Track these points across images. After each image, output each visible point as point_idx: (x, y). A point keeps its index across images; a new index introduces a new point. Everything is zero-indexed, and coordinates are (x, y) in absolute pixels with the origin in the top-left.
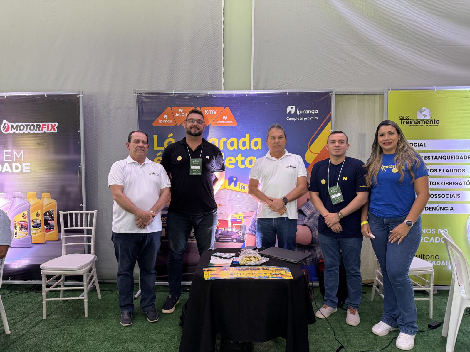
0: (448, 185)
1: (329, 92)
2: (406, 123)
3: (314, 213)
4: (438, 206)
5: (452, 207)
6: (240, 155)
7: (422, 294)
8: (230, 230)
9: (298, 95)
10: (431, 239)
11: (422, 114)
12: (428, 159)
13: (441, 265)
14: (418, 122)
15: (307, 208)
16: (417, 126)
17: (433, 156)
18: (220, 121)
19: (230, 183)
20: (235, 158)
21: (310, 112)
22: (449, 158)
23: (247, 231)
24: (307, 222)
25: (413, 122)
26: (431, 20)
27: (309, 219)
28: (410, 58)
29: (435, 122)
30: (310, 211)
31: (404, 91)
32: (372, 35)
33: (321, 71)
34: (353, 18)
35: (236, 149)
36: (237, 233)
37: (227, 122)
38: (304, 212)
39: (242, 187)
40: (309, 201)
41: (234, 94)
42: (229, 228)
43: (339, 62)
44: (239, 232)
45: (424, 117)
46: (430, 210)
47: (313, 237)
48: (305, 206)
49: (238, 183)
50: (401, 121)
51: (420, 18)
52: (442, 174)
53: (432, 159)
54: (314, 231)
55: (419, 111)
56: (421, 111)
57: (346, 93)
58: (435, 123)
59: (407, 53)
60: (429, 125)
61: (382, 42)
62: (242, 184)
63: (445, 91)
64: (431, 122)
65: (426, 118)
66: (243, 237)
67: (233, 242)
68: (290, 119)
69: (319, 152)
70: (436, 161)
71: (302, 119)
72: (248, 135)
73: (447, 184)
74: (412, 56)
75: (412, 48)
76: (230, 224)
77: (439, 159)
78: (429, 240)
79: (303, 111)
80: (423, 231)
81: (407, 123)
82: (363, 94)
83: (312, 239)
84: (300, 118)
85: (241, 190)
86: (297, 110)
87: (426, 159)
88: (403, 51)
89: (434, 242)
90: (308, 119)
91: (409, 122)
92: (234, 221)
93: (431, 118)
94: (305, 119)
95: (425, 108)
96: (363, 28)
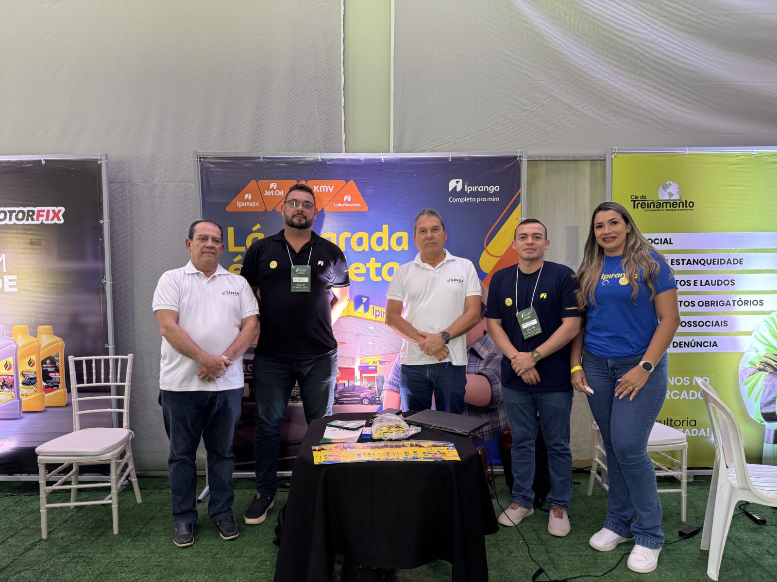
0: (709, 305)
1: (517, 157)
2: (641, 205)
3: (494, 354)
4: (693, 340)
5: (715, 342)
6: (373, 260)
7: (670, 484)
8: (358, 383)
9: (468, 161)
10: (683, 394)
11: (666, 191)
12: (676, 264)
13: (700, 435)
14: (660, 205)
15: (483, 345)
16: (659, 210)
17: (685, 260)
18: (340, 204)
19: (357, 306)
20: (366, 266)
21: (486, 188)
22: (709, 263)
23: (386, 386)
24: (483, 369)
25: (652, 205)
26: (678, 40)
27: (487, 363)
28: (646, 101)
29: (688, 204)
30: (488, 350)
31: (637, 155)
32: (585, 63)
33: (503, 122)
34: (554, 37)
35: (367, 249)
36: (370, 388)
37: (351, 205)
38: (479, 353)
39: (378, 314)
40: (487, 335)
41: (361, 159)
42: (356, 381)
43: (533, 107)
44: (372, 387)
45: (670, 197)
46: (680, 347)
47: (494, 393)
48: (481, 343)
49: (371, 306)
50: (633, 202)
51: (662, 38)
52: (699, 288)
53: (683, 264)
54: (494, 384)
55: (661, 186)
56: (665, 188)
57: (544, 159)
58: (686, 207)
59: (641, 94)
60: (678, 210)
61: (603, 76)
62: (376, 308)
63: (703, 155)
64: (681, 204)
65: (672, 198)
66: (380, 395)
67: (362, 403)
68: (454, 200)
69: (502, 255)
70: (690, 267)
71: (474, 200)
72: (385, 227)
73: (707, 305)
74: (649, 99)
75: (650, 85)
76: (357, 374)
77: (694, 264)
78: (680, 395)
79: (476, 188)
80: (671, 382)
81: (643, 206)
82: (571, 159)
83: (492, 396)
84: (471, 198)
85: (376, 318)
86: (466, 186)
87: (674, 265)
88: (635, 90)
89: (687, 398)
90: (484, 200)
91: (645, 205)
92: (364, 369)
93: (681, 198)
94: (479, 200)
95: (671, 182)
96: (571, 52)
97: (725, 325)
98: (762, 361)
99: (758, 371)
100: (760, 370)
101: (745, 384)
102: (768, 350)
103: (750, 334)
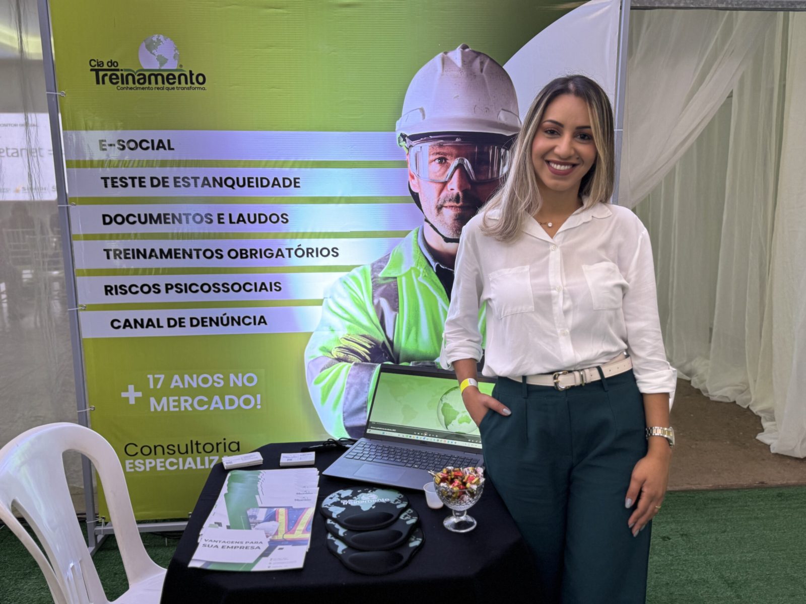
0: (247, 257)
2: (111, 79)
4: (225, 314)
5: (262, 317)
10: (214, 402)
11: (153, 54)
14: (144, 78)
16: (143, 88)
22: (241, 184)
25: (130, 78)
29: (194, 78)
46: (203, 326)
50: (94, 73)
52: (227, 227)
55: (144, 44)
56: (150, 47)
58: (192, 83)
60: (178, 88)
64: (183, 78)
65: (166, 67)
70: (208, 192)
77: (214, 186)
81: (114, 81)
91: (118, 78)
93: (181, 66)
95: (161, 37)
97: (278, 289)
98: (341, 345)
99: (336, 361)
100: (339, 360)
101: (316, 383)
102: (350, 328)
103: (319, 302)
